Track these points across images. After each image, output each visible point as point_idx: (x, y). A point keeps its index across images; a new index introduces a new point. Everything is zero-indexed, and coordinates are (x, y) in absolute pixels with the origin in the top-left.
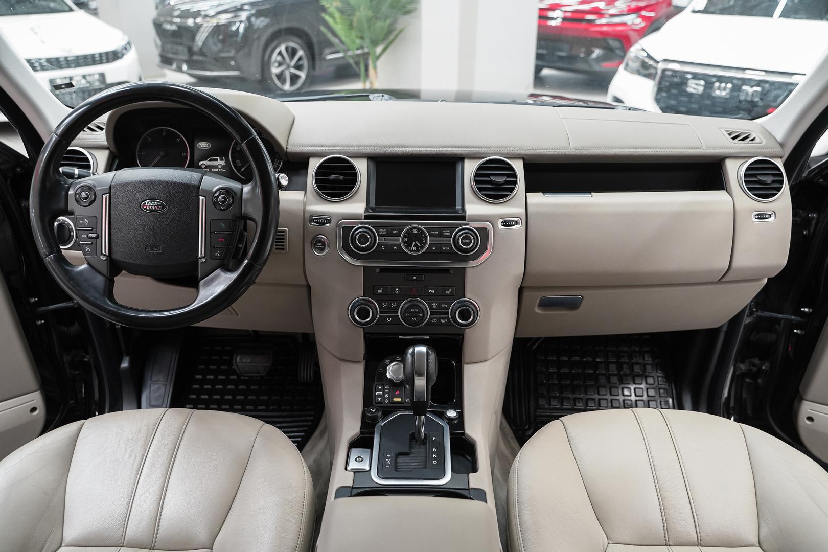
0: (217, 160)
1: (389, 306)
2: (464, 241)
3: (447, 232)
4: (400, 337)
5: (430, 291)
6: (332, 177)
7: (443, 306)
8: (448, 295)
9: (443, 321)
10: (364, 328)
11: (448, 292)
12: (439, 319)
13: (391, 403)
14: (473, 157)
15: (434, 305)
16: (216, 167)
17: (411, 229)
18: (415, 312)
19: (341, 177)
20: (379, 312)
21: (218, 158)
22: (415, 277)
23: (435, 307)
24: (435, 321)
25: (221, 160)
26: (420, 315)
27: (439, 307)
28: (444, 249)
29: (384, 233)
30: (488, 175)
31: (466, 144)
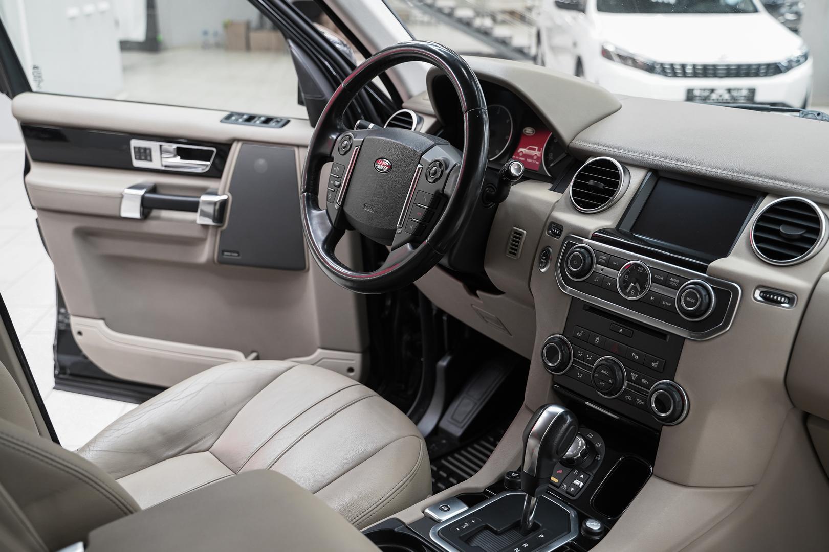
0: (534, 149)
1: (584, 355)
2: (688, 299)
3: (674, 281)
4: (587, 403)
5: (633, 354)
6: (592, 182)
7: (644, 381)
8: (653, 369)
9: (639, 402)
10: (553, 375)
11: (654, 365)
12: (635, 398)
13: (567, 493)
14: (776, 193)
15: (634, 376)
16: (531, 157)
17: (637, 265)
18: (605, 375)
19: (601, 185)
20: (571, 361)
21: (537, 148)
22: (621, 330)
23: (633, 379)
24: (629, 398)
25: (539, 150)
26: (610, 381)
27: (638, 382)
28: (664, 303)
29: (603, 261)
30: (780, 223)
31: (779, 175)
